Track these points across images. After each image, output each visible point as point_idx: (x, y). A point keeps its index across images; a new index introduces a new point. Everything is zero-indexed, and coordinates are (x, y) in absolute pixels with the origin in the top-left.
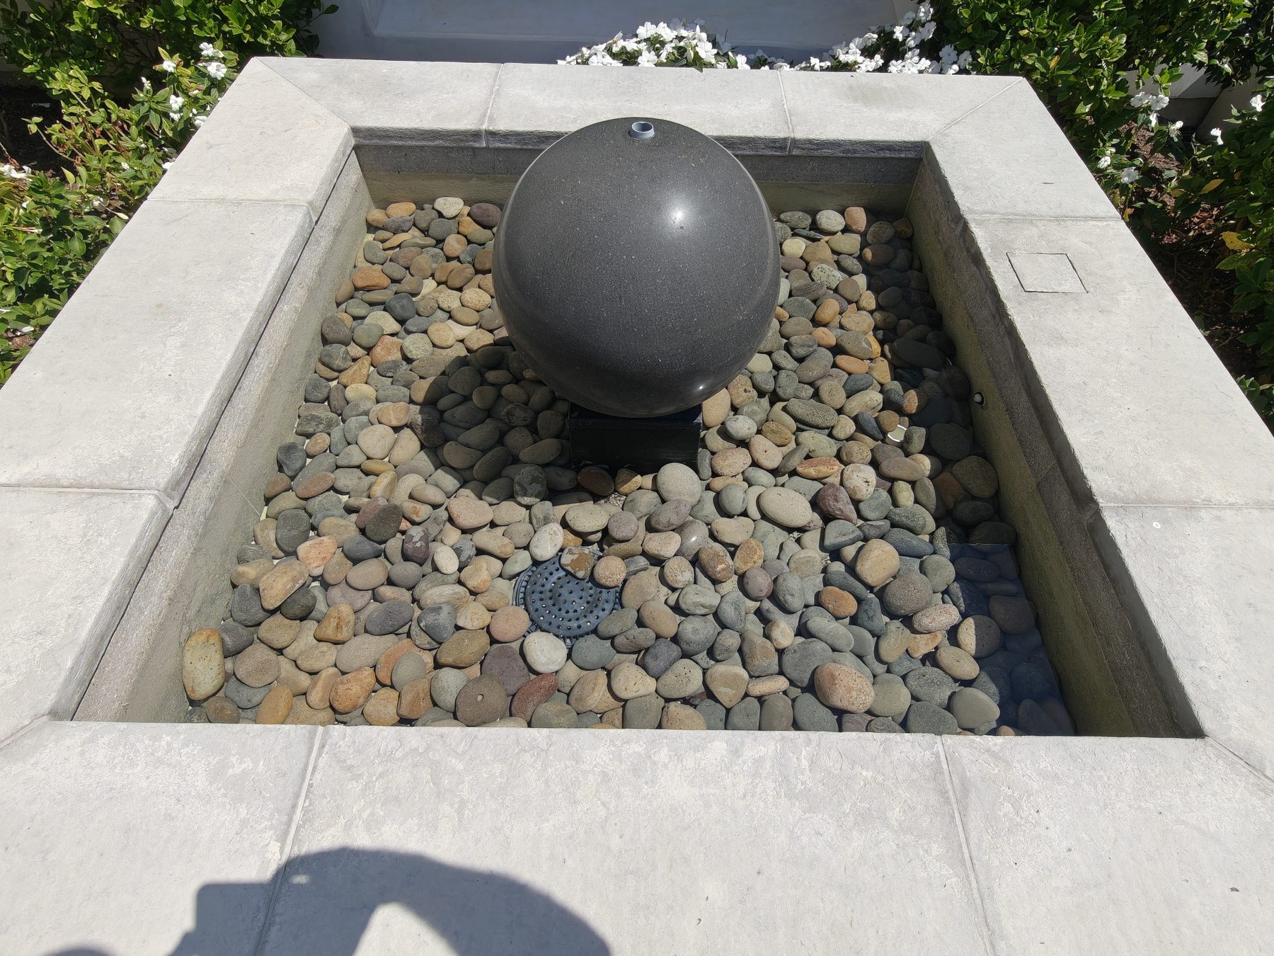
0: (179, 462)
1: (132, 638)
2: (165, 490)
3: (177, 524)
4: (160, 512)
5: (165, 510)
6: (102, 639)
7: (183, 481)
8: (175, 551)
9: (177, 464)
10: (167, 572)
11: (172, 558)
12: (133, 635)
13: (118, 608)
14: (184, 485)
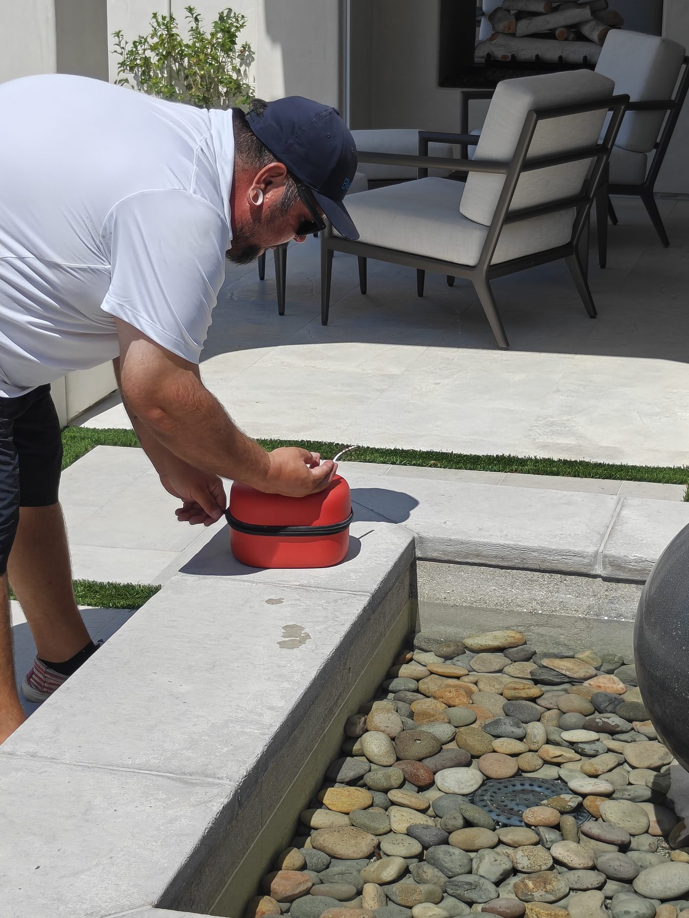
0: (635, 559)
1: (491, 586)
2: (605, 556)
3: (592, 587)
4: (586, 561)
5: (591, 565)
6: (478, 556)
7: (624, 572)
8: (571, 596)
9: (633, 558)
10: (552, 596)
11: (563, 596)
12: (493, 586)
13: (502, 558)
14: (622, 575)
